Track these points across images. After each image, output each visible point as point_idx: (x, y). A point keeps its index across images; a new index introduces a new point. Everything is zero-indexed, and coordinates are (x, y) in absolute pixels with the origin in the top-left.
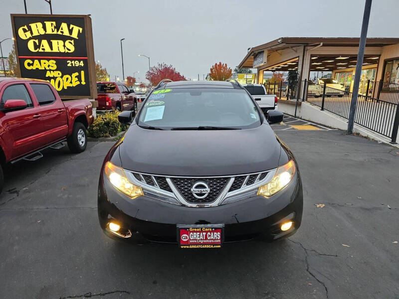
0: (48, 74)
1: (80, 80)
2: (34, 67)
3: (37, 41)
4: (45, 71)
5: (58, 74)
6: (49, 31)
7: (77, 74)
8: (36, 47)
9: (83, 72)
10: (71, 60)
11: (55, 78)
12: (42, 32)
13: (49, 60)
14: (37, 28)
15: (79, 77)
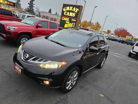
0: (66, 22)
1: (73, 26)
2: (64, 19)
3: (67, 12)
4: (66, 21)
5: (68, 22)
6: (70, 10)
7: (73, 23)
8: (66, 14)
9: (75, 23)
10: (73, 19)
11: (67, 23)
12: (69, 10)
13: (68, 18)
14: (68, 8)
15: (73, 24)
